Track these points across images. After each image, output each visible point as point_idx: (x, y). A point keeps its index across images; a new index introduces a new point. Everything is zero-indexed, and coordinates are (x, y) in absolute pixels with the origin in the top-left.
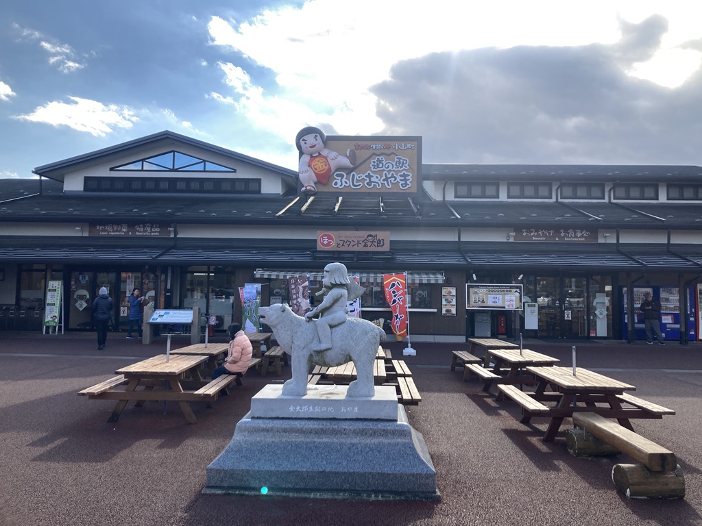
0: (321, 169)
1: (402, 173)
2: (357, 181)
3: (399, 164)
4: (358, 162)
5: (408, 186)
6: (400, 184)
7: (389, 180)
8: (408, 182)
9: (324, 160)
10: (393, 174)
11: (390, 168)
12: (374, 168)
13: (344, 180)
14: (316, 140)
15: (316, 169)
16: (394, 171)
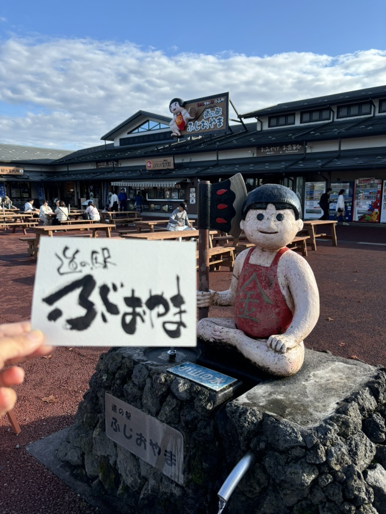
1: (218, 118)
2: (198, 126)
3: (217, 112)
5: (221, 126)
6: (217, 125)
7: (212, 123)
8: (221, 123)
10: (214, 119)
11: (213, 116)
12: (205, 117)
13: (192, 126)
14: (176, 106)
16: (215, 117)
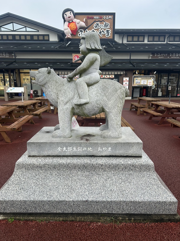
0: (73, 28)
1: (107, 30)
3: (106, 26)
4: (89, 25)
5: (109, 36)
6: (106, 35)
7: (101, 33)
8: (109, 34)
9: (74, 24)
10: (103, 30)
11: (102, 27)
12: (95, 27)
13: (83, 33)
14: (71, 14)
15: (71, 28)
16: (103, 29)
